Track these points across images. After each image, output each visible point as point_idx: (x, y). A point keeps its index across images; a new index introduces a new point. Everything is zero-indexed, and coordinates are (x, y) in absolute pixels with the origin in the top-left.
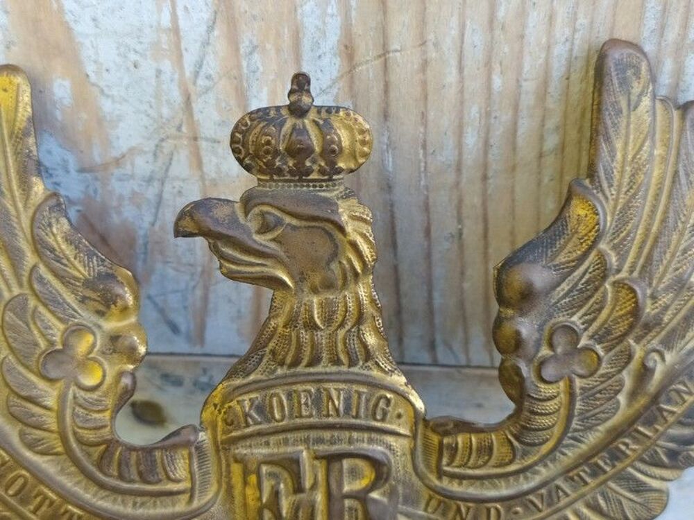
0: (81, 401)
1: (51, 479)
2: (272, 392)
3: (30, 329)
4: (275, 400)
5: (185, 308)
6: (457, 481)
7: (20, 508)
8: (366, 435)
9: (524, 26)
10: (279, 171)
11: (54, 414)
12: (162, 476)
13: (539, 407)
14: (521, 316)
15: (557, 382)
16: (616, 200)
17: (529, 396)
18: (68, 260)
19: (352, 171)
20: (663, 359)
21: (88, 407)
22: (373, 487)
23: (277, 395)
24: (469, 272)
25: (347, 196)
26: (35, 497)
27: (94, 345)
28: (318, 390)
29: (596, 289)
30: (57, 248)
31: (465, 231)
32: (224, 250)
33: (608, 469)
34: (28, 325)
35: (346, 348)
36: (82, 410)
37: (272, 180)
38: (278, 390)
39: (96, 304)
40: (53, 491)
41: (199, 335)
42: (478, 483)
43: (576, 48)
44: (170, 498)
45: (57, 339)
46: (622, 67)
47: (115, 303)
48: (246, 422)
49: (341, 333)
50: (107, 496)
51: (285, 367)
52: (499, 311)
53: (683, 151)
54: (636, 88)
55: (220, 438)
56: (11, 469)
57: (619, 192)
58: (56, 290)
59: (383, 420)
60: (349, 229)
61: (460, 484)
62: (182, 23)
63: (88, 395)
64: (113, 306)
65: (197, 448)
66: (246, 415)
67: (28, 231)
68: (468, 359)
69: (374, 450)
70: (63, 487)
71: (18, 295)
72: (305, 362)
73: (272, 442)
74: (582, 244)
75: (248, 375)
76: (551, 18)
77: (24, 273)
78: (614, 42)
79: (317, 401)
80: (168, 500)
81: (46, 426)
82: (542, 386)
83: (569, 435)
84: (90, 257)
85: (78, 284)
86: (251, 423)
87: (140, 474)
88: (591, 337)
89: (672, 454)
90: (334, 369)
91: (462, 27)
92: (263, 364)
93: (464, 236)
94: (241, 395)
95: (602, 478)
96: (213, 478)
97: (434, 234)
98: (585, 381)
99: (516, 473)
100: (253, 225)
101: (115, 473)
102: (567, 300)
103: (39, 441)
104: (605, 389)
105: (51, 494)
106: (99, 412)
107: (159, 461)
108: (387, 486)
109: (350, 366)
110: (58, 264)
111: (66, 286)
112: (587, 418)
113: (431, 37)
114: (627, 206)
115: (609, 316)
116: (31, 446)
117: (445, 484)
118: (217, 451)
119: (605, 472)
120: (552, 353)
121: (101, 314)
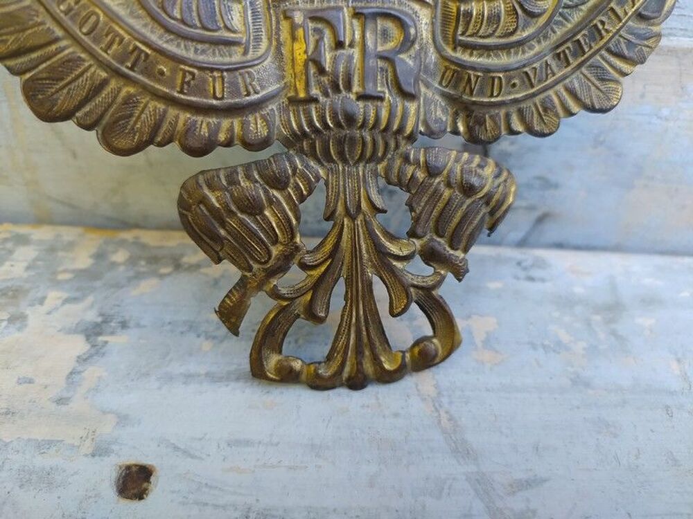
6: (469, 51)
7: (94, 47)
12: (220, 24)
22: (400, 49)
26: (107, 35)
40: (123, 29)
44: (228, 48)
50: (171, 40)
56: (85, 8)
61: (471, 54)
65: (251, 4)
70: (131, 27)
73: (316, 1)
80: (225, 50)
83: (560, 11)
87: (201, 19)
89: (631, 46)
95: (581, 59)
96: (264, 36)
99: (517, 44)
101: (179, 17)
105: (121, 32)
107: (217, 9)
108: (413, 50)
117: (459, 55)
118: (269, 8)
119: (584, 52)
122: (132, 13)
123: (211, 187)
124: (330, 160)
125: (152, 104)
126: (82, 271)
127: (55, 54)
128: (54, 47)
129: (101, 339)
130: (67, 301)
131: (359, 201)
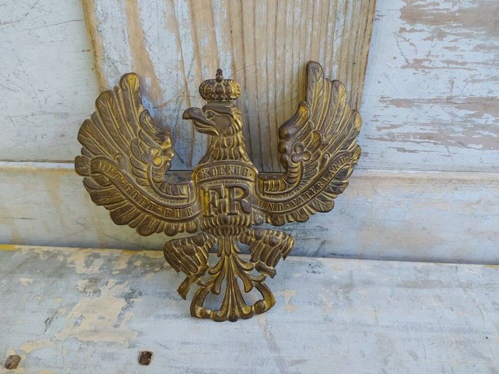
0: (155, 169)
1: (146, 194)
2: (212, 167)
4: (213, 170)
7: (136, 203)
8: (241, 181)
9: (285, 58)
10: (213, 99)
11: (146, 173)
12: (179, 193)
13: (293, 170)
15: (298, 162)
16: (313, 107)
17: (290, 167)
18: (151, 128)
19: (235, 99)
20: (329, 156)
25: (234, 106)
26: (141, 199)
27: (158, 153)
28: (226, 166)
30: (147, 125)
32: (197, 123)
34: (138, 147)
35: (234, 153)
36: (155, 172)
37: (211, 101)
38: (214, 167)
39: (159, 141)
42: (275, 196)
43: (300, 65)
44: (182, 200)
45: (147, 151)
46: (314, 69)
48: (205, 176)
49: (233, 149)
50: (163, 199)
51: (216, 160)
52: (280, 141)
53: (333, 94)
54: (318, 75)
55: (197, 181)
56: (133, 190)
57: (314, 105)
58: (147, 137)
59: (246, 176)
60: (234, 117)
61: (270, 197)
62: (184, 59)
64: (164, 142)
65: (190, 185)
66: (204, 174)
67: (138, 120)
69: (243, 185)
70: (149, 196)
71: (135, 139)
72: (222, 158)
74: (303, 120)
75: (205, 163)
76: (293, 55)
77: (137, 132)
78: (311, 62)
79: (226, 170)
81: (144, 177)
82: (293, 164)
83: (302, 180)
84: (157, 127)
85: (154, 135)
87: (173, 192)
88: (307, 149)
89: (334, 188)
90: (231, 160)
91: (267, 58)
94: (203, 168)
95: (313, 195)
96: (195, 195)
98: (306, 162)
99: (287, 193)
100: (206, 116)
101: (165, 192)
102: (300, 137)
103: (142, 181)
104: (312, 165)
105: (145, 198)
106: (160, 172)
107: (178, 188)
108: (247, 198)
109: (236, 159)
110: (148, 129)
111: (150, 136)
112: (308, 175)
113: (258, 62)
114: (316, 109)
115: (312, 142)
116: (139, 183)
117: (266, 197)
118: (196, 186)
119: (314, 193)
120: (296, 153)
121: (160, 144)
122: (149, 191)
123: (176, 246)
124: (219, 235)
125: (155, 220)
126: (122, 270)
127: (123, 205)
128: (122, 203)
129: (131, 300)
130: (117, 284)
131: (230, 250)
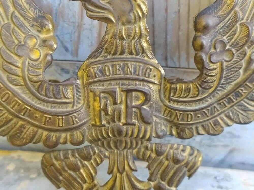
0: (31, 65)
1: (19, 95)
2: (106, 64)
3: (11, 36)
5: (71, 41)
6: (176, 103)
7: (7, 106)
8: (142, 83)
11: (20, 70)
12: (62, 96)
13: (210, 73)
14: (204, 36)
15: (217, 63)
17: (206, 68)
18: (27, 10)
21: (34, 67)
22: (143, 104)
23: (108, 66)
24: (182, 28)
26: (13, 102)
27: (36, 43)
28: (124, 64)
29: (233, 26)
30: (22, 5)
31: (181, 10)
32: (88, 6)
33: (234, 100)
34: (10, 35)
35: (135, 47)
36: (31, 68)
38: (108, 64)
39: (38, 28)
40: (20, 100)
41: (76, 53)
42: (184, 104)
44: (65, 105)
45: (22, 40)
47: (45, 27)
48: (95, 76)
49: (133, 42)
50: (41, 103)
51: (111, 55)
52: (195, 34)
55: (85, 82)
56: (3, 90)
58: (22, 21)
59: (148, 77)
61: (177, 104)
63: (34, 63)
64: (44, 29)
65: (76, 86)
66: (95, 73)
68: (180, 65)
69: (145, 89)
70: (24, 98)
71: (7, 23)
72: (119, 53)
73: (105, 84)
74: (228, 7)
75: (96, 58)
77: (9, 15)
79: (123, 69)
80: (64, 106)
81: (17, 74)
82: (211, 64)
83: (220, 86)
84: (35, 9)
85: (30, 19)
86: (97, 76)
87: (54, 94)
88: (231, 46)
90: (130, 56)
92: (102, 54)
93: (181, 12)
94: (93, 65)
95: (232, 104)
96: (82, 98)
97: (169, 11)
98: (227, 63)
101: (44, 94)
102: (222, 30)
103: (14, 80)
104: (235, 67)
105: (19, 101)
106: (38, 69)
107: (61, 90)
108: (149, 104)
109: (136, 55)
110: (23, 12)
111: (26, 20)
112: (228, 79)
116: (11, 82)
117: (172, 104)
118: (84, 87)
119: (233, 102)
120: (215, 51)
121: (39, 31)
122: (23, 92)
123: (57, 159)
125: (32, 128)
131: (124, 166)
